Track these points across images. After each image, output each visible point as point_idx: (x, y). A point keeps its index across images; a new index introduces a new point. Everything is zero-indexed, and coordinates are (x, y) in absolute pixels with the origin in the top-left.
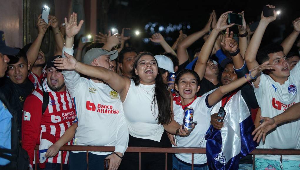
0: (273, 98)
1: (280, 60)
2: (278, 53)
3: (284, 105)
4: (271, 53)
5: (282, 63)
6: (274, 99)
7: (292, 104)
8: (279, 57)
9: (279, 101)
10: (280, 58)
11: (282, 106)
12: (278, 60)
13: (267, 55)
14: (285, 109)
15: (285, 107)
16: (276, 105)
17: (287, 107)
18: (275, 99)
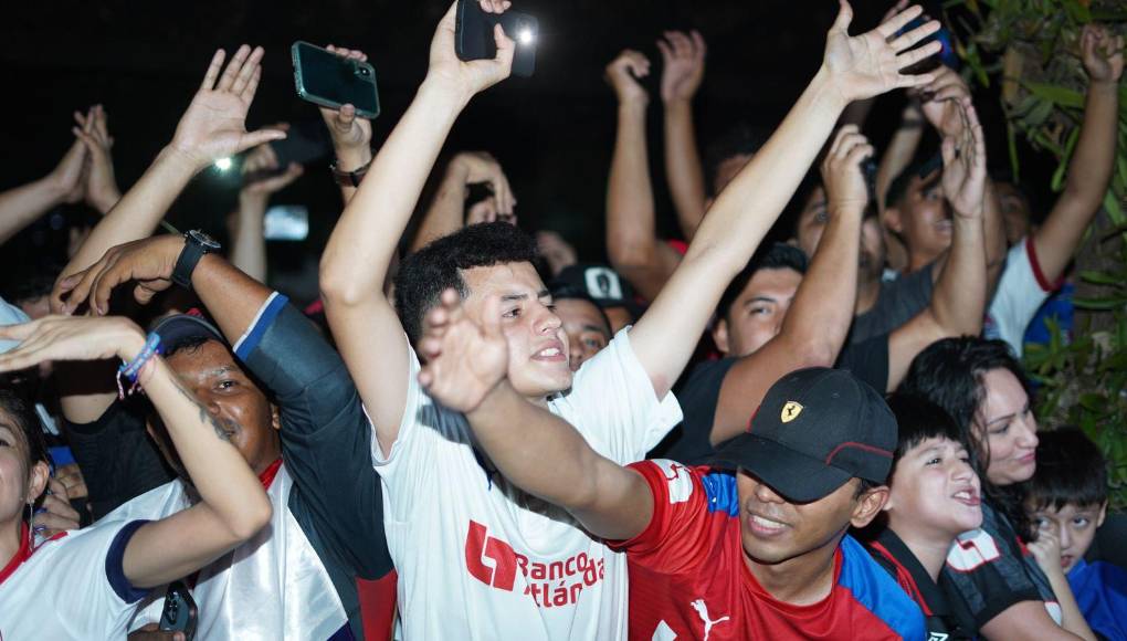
0: (473, 525)
1: (524, 305)
2: (515, 266)
3: (530, 568)
4: (479, 263)
5: (532, 322)
6: (476, 531)
7: (572, 559)
8: (517, 288)
9: (504, 539)
10: (525, 297)
11: (519, 571)
12: (512, 305)
13: (455, 272)
14: (534, 586)
15: (534, 576)
16: (489, 562)
17: (543, 577)
18: (484, 529)
